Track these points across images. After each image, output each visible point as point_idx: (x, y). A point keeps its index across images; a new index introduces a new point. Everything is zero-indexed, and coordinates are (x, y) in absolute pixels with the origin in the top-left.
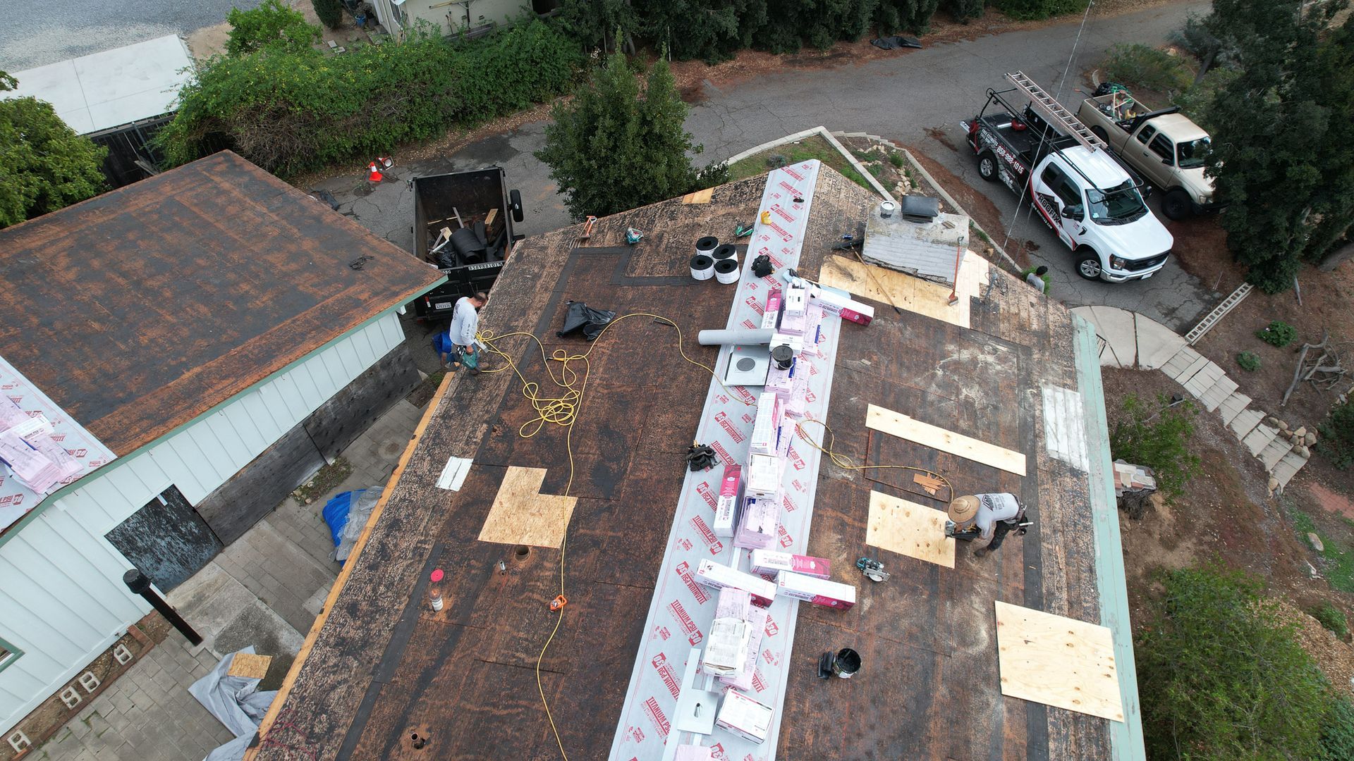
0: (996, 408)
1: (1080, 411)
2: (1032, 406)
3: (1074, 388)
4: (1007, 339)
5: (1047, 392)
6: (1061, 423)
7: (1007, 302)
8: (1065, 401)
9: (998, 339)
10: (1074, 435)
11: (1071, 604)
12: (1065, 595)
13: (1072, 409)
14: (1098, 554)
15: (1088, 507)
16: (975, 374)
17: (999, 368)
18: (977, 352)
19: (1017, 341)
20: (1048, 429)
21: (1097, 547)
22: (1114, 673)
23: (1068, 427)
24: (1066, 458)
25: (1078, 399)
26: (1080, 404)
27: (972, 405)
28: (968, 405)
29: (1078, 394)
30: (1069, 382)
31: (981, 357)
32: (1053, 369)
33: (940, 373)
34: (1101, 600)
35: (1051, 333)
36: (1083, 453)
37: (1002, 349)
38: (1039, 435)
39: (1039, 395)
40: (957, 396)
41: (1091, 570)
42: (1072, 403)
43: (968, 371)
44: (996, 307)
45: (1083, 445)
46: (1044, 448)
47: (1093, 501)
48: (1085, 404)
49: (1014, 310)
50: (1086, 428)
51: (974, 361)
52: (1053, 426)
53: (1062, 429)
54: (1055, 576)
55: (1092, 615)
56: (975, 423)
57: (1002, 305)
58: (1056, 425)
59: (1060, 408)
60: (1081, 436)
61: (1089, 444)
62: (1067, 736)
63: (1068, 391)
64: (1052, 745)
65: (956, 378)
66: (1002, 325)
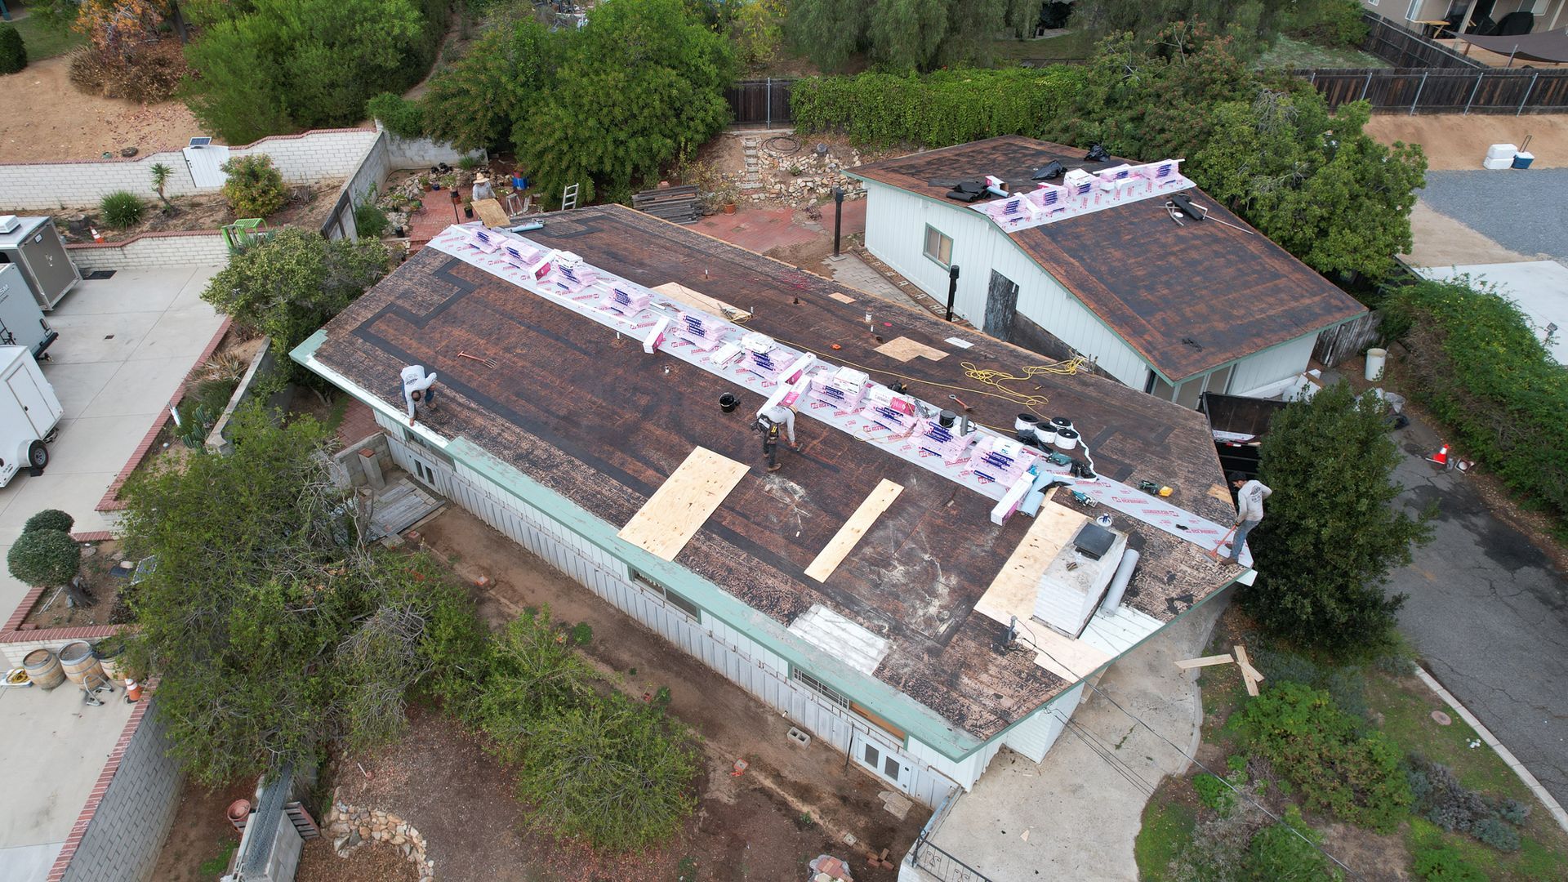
0: (877, 586)
1: (851, 663)
2: (869, 618)
3: (878, 673)
4: (954, 640)
5: (881, 643)
6: (844, 635)
7: (1005, 668)
8: (866, 656)
9: (954, 630)
10: (827, 639)
11: (697, 549)
12: (704, 548)
13: (854, 655)
14: (720, 591)
15: (759, 607)
16: (918, 586)
17: (921, 612)
18: (944, 602)
19: (948, 648)
20: (841, 619)
21: (725, 593)
22: (644, 547)
23: (838, 639)
24: (808, 617)
25: (865, 670)
26: (858, 668)
27: (884, 567)
28: (885, 562)
29: (870, 674)
30: (887, 673)
31: (937, 603)
32: (906, 665)
33: (926, 557)
34: (689, 571)
35: (954, 695)
36: (807, 637)
37: (943, 628)
38: (838, 607)
39: (878, 631)
40: (897, 559)
41: (711, 577)
42: (862, 660)
43: (924, 583)
44: (1002, 654)
45: (815, 642)
46: (824, 604)
47: (762, 615)
48: (858, 674)
49: (993, 670)
50: (830, 657)
51: (933, 594)
52: (843, 626)
53: (837, 632)
54: (719, 549)
55: (683, 557)
56: (867, 560)
57: (1002, 661)
58: (843, 630)
59: (859, 645)
60: (824, 646)
61: (814, 648)
62: (629, 501)
63: (876, 665)
64: (630, 491)
65: (918, 568)
66: (973, 644)
